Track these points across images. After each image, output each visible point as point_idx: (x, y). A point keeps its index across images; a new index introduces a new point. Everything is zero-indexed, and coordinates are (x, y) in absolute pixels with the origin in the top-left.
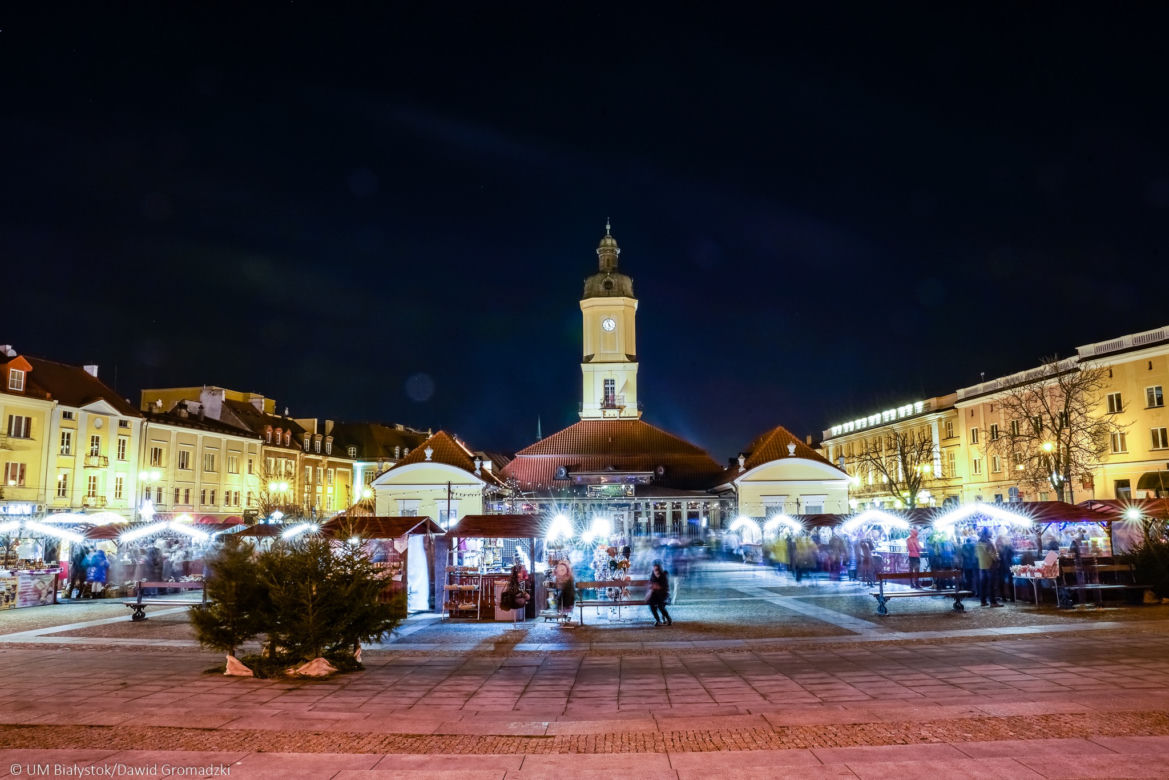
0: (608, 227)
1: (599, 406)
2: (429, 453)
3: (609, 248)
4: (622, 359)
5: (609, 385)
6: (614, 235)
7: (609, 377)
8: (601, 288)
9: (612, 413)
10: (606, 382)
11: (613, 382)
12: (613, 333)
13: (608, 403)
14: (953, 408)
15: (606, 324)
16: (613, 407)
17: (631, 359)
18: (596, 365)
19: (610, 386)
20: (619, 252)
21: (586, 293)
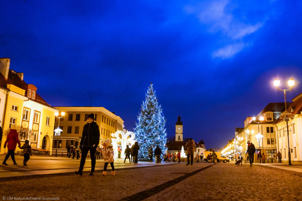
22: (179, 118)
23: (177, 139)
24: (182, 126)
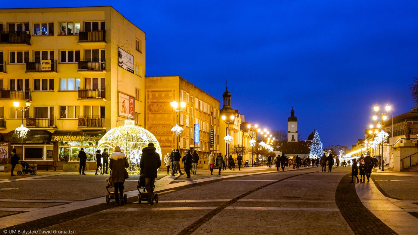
4: (295, 132)
5: (293, 136)
8: (292, 120)
9: (293, 141)
10: (292, 136)
13: (293, 139)
17: (297, 132)
18: (291, 133)
22: (293, 112)
23: (290, 140)
24: (297, 122)
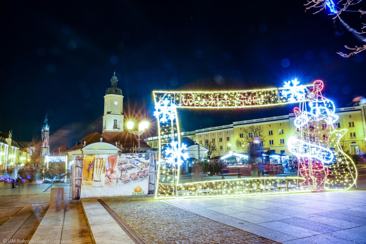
0: (115, 73)
1: (113, 128)
2: (101, 139)
3: (115, 79)
4: (119, 114)
6: (116, 75)
7: (116, 119)
8: (114, 92)
9: (116, 130)
11: (116, 120)
12: (117, 105)
13: (115, 126)
14: (195, 134)
15: (115, 103)
16: (116, 128)
17: (122, 114)
18: (112, 115)
19: (115, 122)
20: (117, 81)
21: (108, 92)
23: (109, 127)
